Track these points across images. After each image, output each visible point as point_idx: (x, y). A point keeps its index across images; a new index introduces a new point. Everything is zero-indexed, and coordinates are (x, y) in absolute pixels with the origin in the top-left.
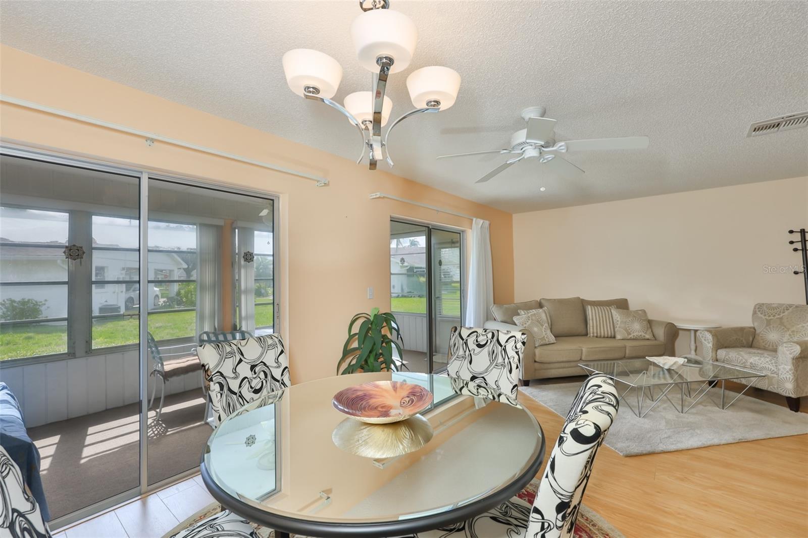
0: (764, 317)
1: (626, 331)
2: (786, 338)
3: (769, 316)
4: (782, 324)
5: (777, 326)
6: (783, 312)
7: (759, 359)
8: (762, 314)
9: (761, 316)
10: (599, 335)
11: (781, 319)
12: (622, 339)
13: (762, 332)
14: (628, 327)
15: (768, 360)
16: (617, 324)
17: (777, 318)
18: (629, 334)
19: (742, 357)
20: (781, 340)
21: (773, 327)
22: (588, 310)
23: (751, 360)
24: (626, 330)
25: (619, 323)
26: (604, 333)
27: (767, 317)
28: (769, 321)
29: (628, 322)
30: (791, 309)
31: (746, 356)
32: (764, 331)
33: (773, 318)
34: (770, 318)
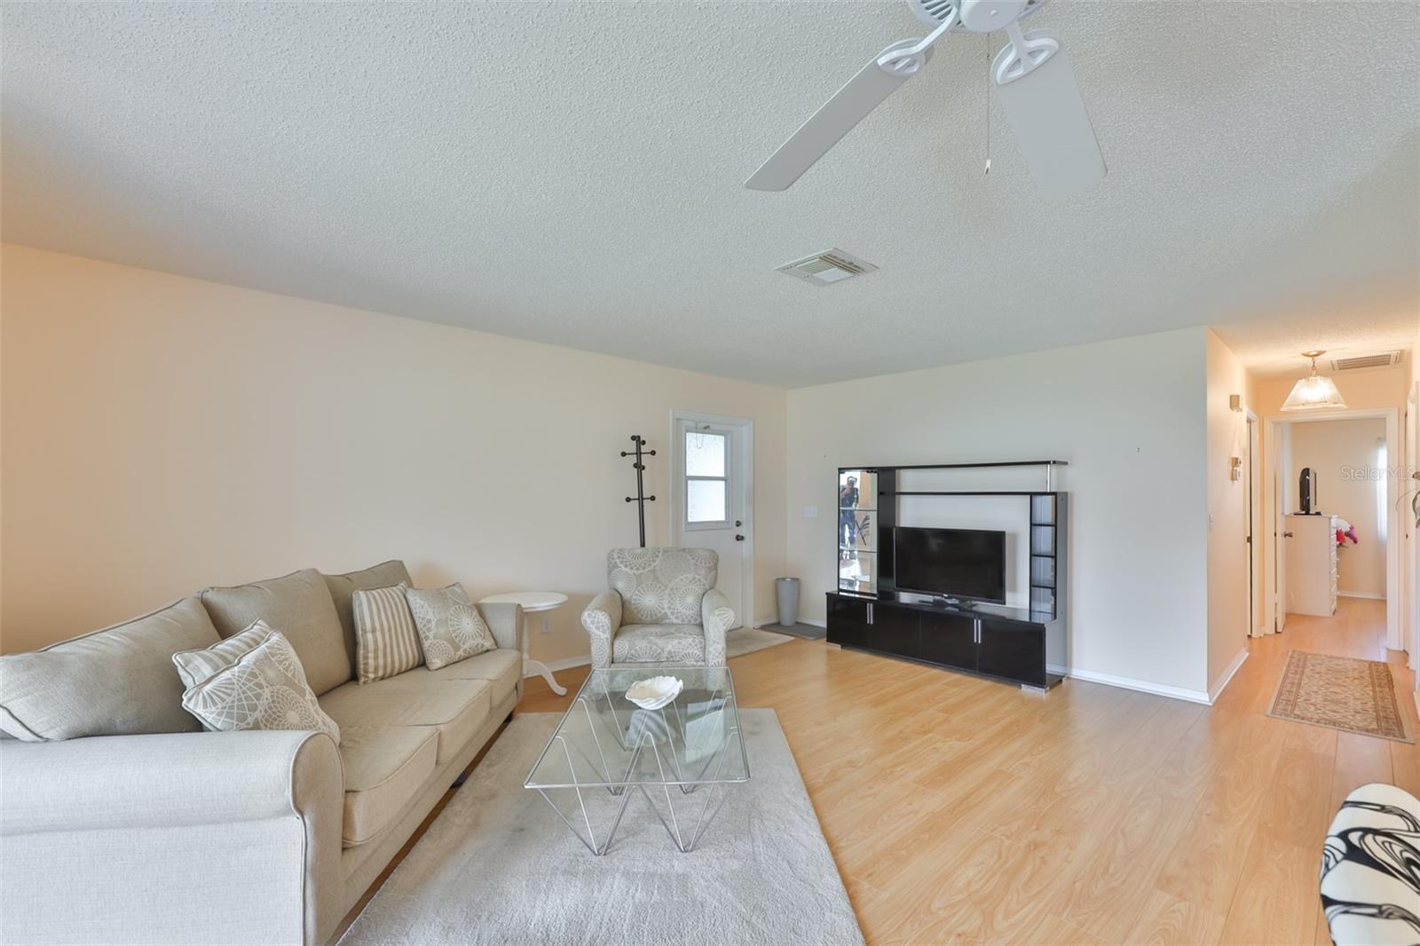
0: (631, 572)
1: (450, 643)
2: (666, 600)
3: (638, 569)
4: (656, 579)
5: (651, 584)
6: (654, 561)
7: (679, 642)
8: (626, 566)
9: (626, 570)
10: (389, 670)
11: (653, 571)
12: (445, 666)
14: (454, 631)
15: (690, 640)
16: (429, 630)
17: (649, 571)
18: (457, 648)
19: (656, 644)
20: (661, 605)
21: (647, 586)
22: (361, 605)
23: (669, 647)
24: (451, 641)
25: (433, 625)
26: (401, 661)
27: (636, 572)
28: (639, 577)
29: (451, 620)
30: (660, 555)
31: (660, 642)
32: (636, 595)
33: (643, 571)
34: (640, 572)
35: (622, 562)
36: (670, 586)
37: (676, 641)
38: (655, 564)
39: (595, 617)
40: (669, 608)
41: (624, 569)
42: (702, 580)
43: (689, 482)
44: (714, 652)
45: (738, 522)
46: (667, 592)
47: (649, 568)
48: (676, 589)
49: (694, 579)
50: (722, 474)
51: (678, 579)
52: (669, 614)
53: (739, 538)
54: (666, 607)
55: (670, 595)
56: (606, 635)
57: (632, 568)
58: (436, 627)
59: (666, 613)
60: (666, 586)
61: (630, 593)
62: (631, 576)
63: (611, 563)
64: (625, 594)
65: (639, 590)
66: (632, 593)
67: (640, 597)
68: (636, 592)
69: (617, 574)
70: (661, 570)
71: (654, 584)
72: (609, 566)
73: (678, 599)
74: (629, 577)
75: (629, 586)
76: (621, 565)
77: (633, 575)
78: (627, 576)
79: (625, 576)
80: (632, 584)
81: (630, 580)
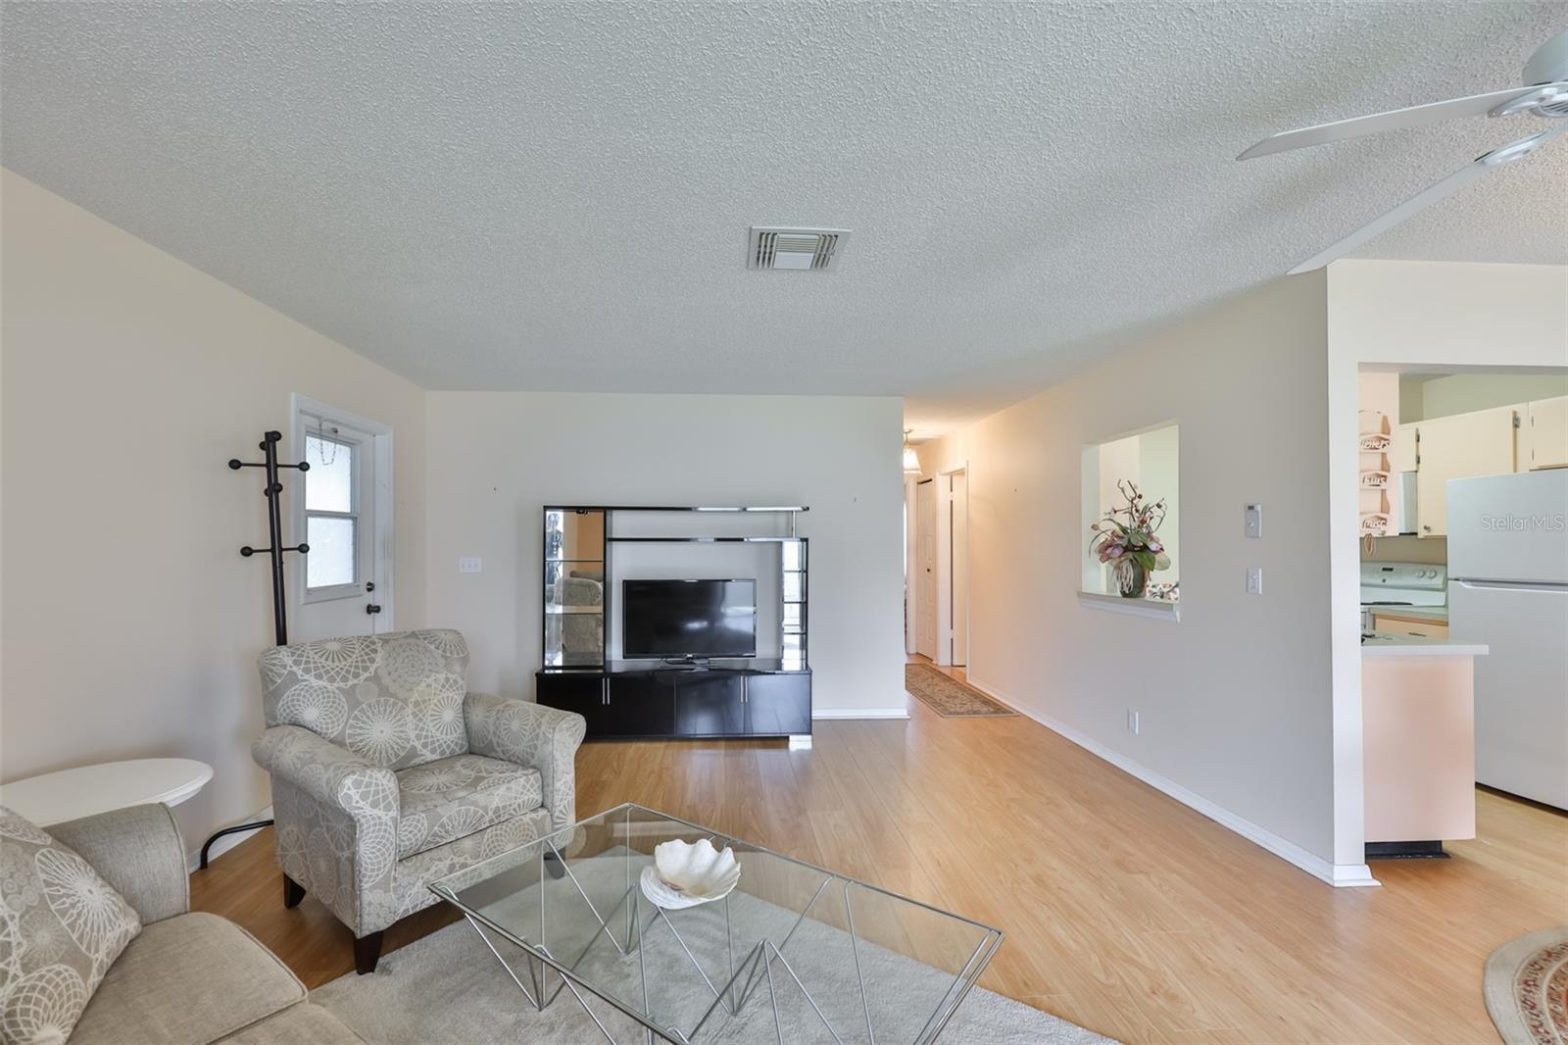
2: (409, 724)
3: (345, 679)
4: (384, 691)
5: (378, 702)
7: (508, 789)
8: (319, 677)
9: (321, 683)
13: (348, 731)
20: (402, 735)
21: (369, 706)
27: (342, 685)
28: (350, 693)
29: (53, 899)
30: (378, 646)
31: (480, 797)
32: (352, 727)
33: (356, 681)
34: (350, 683)
35: (307, 671)
36: (413, 700)
37: (503, 788)
38: (375, 665)
39: (368, 785)
40: (418, 737)
41: (315, 683)
42: (459, 680)
43: (310, 520)
44: (562, 788)
45: (369, 584)
46: (409, 710)
47: (367, 674)
48: (424, 702)
49: (447, 680)
50: (346, 508)
51: (423, 685)
52: (419, 747)
53: (372, 609)
54: (413, 737)
55: (415, 715)
56: (391, 814)
57: (332, 680)
58: (27, 936)
59: (414, 748)
60: (405, 701)
61: (339, 725)
62: (334, 693)
63: (280, 675)
64: (327, 729)
65: (356, 718)
66: (342, 725)
67: (361, 728)
68: (351, 721)
69: (299, 695)
70: (389, 674)
71: (382, 701)
72: (272, 681)
73: (430, 718)
74: (329, 697)
75: (332, 712)
76: (306, 677)
77: (337, 692)
78: (326, 695)
79: (321, 696)
80: (340, 708)
81: (334, 702)
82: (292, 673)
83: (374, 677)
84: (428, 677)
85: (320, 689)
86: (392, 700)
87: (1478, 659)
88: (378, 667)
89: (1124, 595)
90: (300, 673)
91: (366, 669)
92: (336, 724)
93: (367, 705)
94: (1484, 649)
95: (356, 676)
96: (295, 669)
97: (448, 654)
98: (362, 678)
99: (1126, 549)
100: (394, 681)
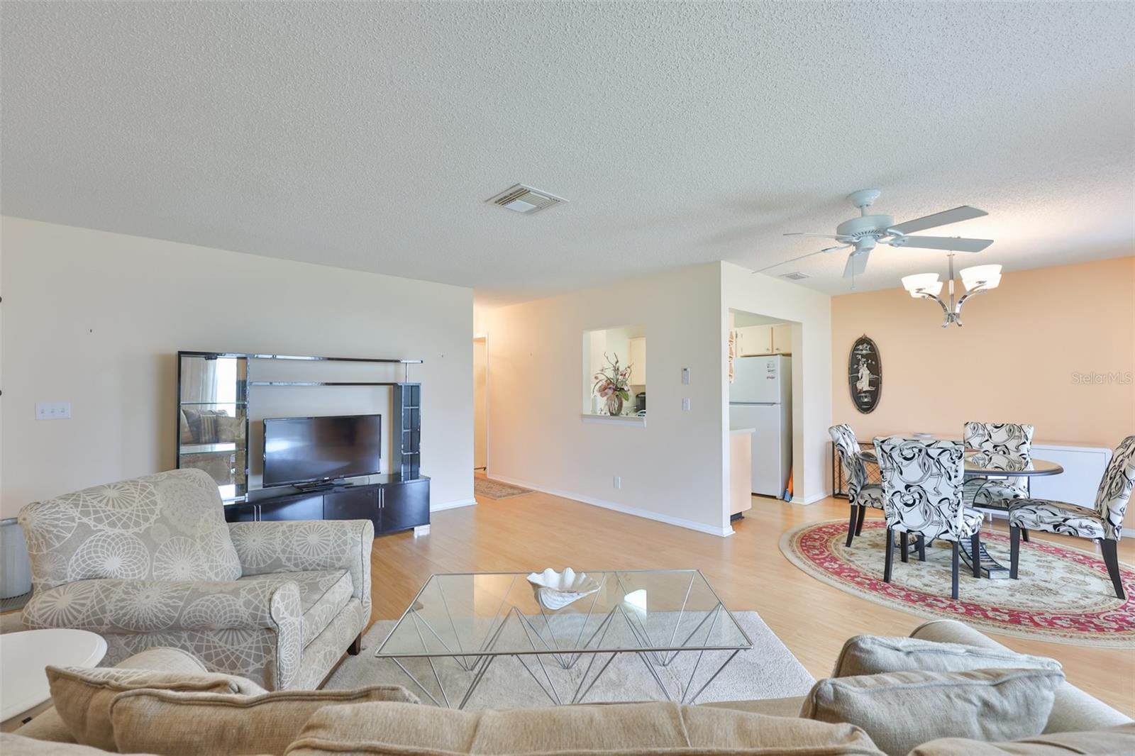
2: (202, 558)
5: (172, 541)
13: (154, 574)
27: (136, 530)
28: (146, 536)
32: (157, 569)
33: (147, 525)
34: (143, 527)
35: (99, 520)
38: (159, 507)
41: (111, 531)
47: (155, 517)
48: (206, 535)
54: (207, 568)
55: (203, 549)
57: (126, 526)
60: (192, 537)
61: (145, 569)
62: (132, 539)
63: (69, 530)
64: (134, 575)
65: (159, 560)
66: (148, 569)
67: (165, 568)
68: (154, 563)
69: (96, 546)
70: (173, 514)
71: (175, 540)
72: (57, 537)
73: (215, 550)
74: (128, 544)
75: (136, 558)
76: (100, 527)
77: (134, 537)
78: (125, 542)
79: (120, 544)
80: (142, 553)
81: (134, 548)
82: (81, 525)
83: (161, 517)
84: (203, 513)
85: (118, 537)
86: (183, 538)
87: (752, 434)
88: (162, 509)
89: (612, 414)
90: (92, 523)
91: (152, 512)
92: (142, 569)
93: (164, 545)
94: (754, 430)
95: (147, 519)
96: (85, 520)
97: (210, 491)
98: (152, 520)
99: (615, 390)
100: (179, 520)
